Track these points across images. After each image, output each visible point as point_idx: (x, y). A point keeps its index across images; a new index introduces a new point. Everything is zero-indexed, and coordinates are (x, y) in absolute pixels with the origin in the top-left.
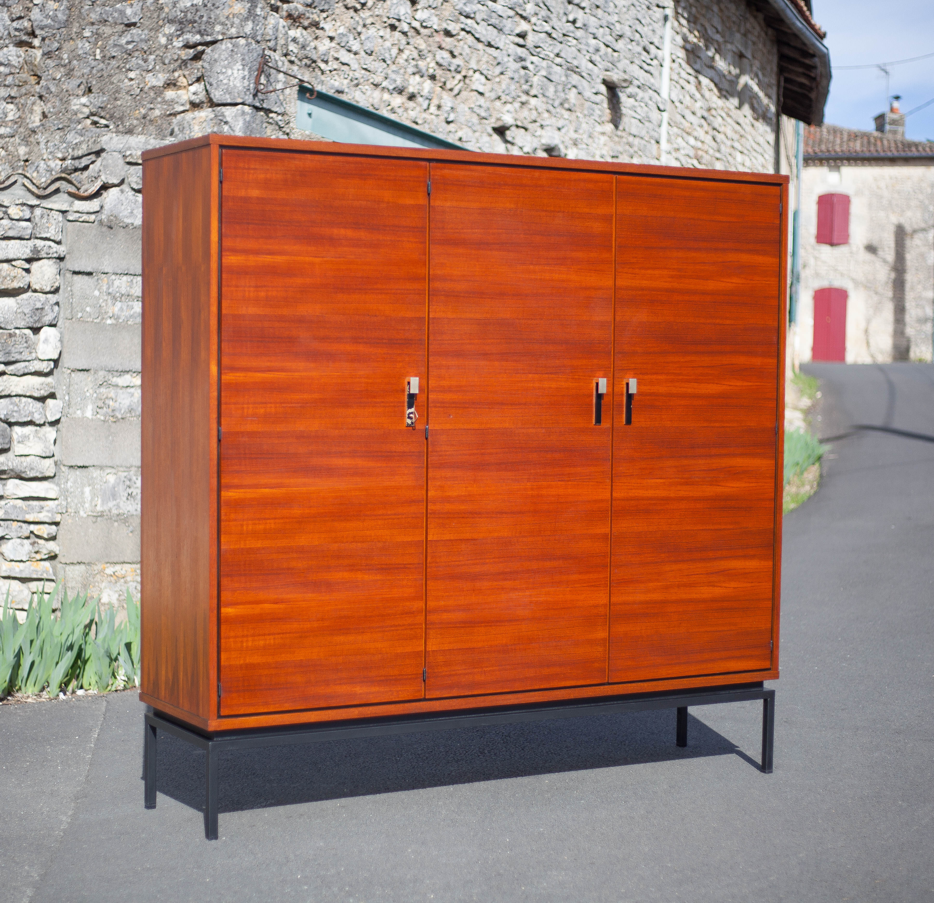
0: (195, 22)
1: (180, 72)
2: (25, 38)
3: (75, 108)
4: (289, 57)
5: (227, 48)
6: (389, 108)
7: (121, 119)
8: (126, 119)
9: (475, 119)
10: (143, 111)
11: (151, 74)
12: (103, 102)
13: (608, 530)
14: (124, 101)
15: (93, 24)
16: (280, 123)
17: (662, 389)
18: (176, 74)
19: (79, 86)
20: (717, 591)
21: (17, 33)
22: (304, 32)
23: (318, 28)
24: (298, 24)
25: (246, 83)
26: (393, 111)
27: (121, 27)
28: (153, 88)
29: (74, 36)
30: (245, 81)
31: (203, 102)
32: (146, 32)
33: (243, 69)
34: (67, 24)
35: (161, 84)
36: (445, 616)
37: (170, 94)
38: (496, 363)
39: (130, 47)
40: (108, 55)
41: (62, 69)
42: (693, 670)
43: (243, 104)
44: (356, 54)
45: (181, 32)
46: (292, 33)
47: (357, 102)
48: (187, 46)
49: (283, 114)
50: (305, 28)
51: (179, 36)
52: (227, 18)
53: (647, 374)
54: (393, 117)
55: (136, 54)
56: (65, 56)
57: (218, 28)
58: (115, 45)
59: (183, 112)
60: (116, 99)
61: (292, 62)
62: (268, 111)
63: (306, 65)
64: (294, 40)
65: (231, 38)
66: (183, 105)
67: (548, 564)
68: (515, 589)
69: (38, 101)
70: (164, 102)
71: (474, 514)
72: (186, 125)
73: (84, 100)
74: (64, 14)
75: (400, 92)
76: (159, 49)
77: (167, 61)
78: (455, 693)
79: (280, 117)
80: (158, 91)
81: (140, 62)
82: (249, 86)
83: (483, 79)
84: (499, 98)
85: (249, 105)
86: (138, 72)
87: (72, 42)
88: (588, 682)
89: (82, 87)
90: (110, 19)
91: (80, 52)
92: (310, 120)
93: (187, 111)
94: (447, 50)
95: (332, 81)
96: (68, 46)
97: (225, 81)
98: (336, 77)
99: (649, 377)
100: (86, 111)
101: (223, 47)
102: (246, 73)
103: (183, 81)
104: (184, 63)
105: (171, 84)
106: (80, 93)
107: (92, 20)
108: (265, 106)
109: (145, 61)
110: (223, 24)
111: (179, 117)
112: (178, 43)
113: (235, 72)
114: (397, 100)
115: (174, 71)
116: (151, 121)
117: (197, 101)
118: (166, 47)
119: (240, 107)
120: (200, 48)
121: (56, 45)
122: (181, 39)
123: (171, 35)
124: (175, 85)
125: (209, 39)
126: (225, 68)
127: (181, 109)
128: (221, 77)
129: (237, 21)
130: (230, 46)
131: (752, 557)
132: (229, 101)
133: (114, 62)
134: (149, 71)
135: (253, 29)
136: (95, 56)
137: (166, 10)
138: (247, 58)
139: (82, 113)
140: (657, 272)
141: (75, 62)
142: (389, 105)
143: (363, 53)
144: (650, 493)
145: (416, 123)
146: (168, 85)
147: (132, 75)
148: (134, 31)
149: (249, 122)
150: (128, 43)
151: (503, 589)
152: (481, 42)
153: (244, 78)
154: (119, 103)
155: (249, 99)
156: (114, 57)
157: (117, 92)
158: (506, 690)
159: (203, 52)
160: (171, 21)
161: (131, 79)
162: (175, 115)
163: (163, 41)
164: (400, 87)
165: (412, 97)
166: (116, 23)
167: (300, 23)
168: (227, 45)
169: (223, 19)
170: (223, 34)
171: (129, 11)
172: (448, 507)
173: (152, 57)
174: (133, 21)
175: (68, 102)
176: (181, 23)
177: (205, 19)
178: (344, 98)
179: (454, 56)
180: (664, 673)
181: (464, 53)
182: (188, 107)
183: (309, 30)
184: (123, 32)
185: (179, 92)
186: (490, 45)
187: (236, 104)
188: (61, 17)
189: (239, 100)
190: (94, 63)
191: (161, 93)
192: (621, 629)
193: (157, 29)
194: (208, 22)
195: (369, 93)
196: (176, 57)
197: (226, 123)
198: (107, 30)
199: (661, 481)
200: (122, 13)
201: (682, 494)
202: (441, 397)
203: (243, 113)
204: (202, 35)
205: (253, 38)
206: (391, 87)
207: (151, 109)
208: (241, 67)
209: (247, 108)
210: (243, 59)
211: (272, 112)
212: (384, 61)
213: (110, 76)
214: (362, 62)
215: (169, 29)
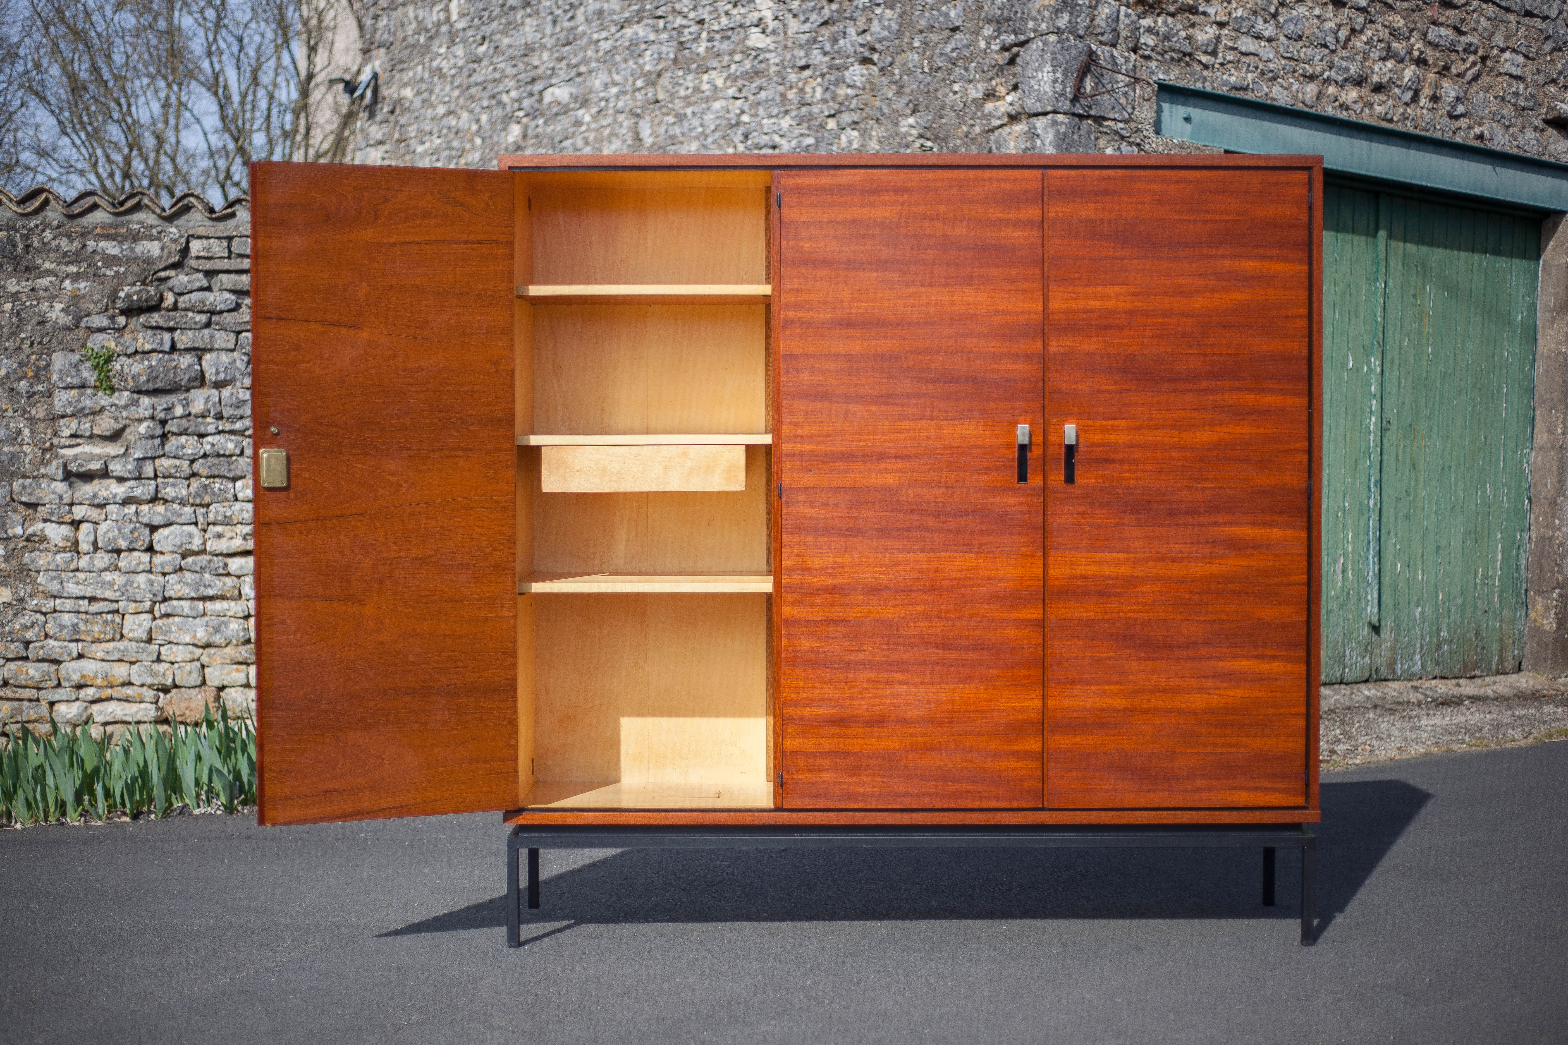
0: (1011, 19)
1: (998, 80)
2: (867, 54)
3: (903, 130)
4: (1140, 52)
5: (1038, 47)
6: (1337, 104)
7: (945, 139)
8: (950, 139)
9: (1508, 111)
10: (965, 128)
11: (971, 86)
12: (928, 121)
13: (1040, 615)
14: (950, 117)
15: (921, 31)
16: (1123, 132)
17: (1122, 438)
18: (994, 83)
19: (907, 104)
20: (1215, 700)
21: (862, 50)
22: (1170, 20)
23: (1193, 14)
24: (1158, 11)
25: (1059, 87)
26: (1344, 107)
27: (946, 33)
28: (974, 100)
29: (905, 47)
30: (1057, 85)
31: (1020, 114)
32: (968, 36)
33: (1054, 72)
34: (899, 34)
35: (979, 95)
36: (807, 711)
37: (989, 106)
38: (874, 408)
39: (954, 55)
40: (935, 66)
41: (894, 87)
42: (1178, 800)
43: (1055, 112)
44: (1270, 40)
45: (998, 31)
46: (1146, 22)
47: (1275, 100)
48: (1005, 49)
49: (1126, 122)
50: (1173, 15)
51: (996, 37)
52: (1039, 11)
53: (1098, 419)
54: (1343, 115)
55: (960, 63)
56: (897, 71)
57: (1031, 24)
58: (941, 54)
59: (1001, 126)
60: (941, 117)
61: (1147, 58)
62: (1099, 120)
63: (1172, 58)
64: (1149, 30)
65: (1042, 35)
66: (999, 118)
67: (952, 656)
68: (906, 683)
69: (876, 126)
70: (984, 116)
71: (845, 590)
72: (1002, 142)
73: (911, 120)
74: (897, 23)
75: (1359, 82)
76: (978, 55)
77: (986, 69)
78: (822, 804)
79: (1121, 125)
80: (979, 104)
81: (963, 72)
82: (1064, 89)
83: (1520, 59)
84: (1554, 81)
85: (1065, 113)
86: (961, 84)
87: (903, 55)
88: (1015, 805)
89: (911, 105)
90: (937, 25)
91: (911, 65)
92: (1188, 127)
93: (1005, 125)
94: (1449, 26)
95: (1225, 77)
96: (900, 59)
97: (1036, 87)
98: (1233, 71)
99: (1102, 422)
100: (914, 132)
101: (1034, 46)
102: (1059, 75)
103: (1002, 90)
104: (1001, 68)
105: (990, 95)
106: (909, 112)
107: (921, 28)
108: (1092, 112)
109: (967, 69)
110: (1035, 19)
111: (996, 133)
112: (995, 47)
113: (1045, 74)
114: (1351, 94)
115: (992, 79)
116: (973, 139)
117: (1014, 113)
118: (985, 50)
119: (1050, 116)
120: (1015, 50)
121: (889, 59)
122: (998, 41)
123: (990, 37)
124: (994, 95)
125: (1022, 38)
126: (1036, 71)
127: (998, 123)
128: (1033, 82)
129: (1047, 14)
130: (1040, 44)
131: (1273, 658)
132: (1040, 110)
133: (939, 75)
134: (970, 82)
135: (1070, 22)
136: (923, 68)
137: (986, 8)
138: (1060, 57)
139: (911, 135)
140: (1111, 290)
141: (905, 77)
142: (1336, 100)
143: (1282, 39)
144: (1107, 570)
145: (1391, 121)
146: (988, 96)
147: (956, 87)
148: (958, 36)
149: (1065, 134)
150: (953, 50)
151: (888, 682)
152: (1513, 11)
153: (1055, 81)
154: (943, 121)
155: (1066, 106)
156: (940, 68)
157: (943, 108)
158: (895, 807)
159: (1017, 55)
160: (989, 21)
161: (956, 93)
162: (992, 130)
163: (983, 44)
164: (1356, 76)
165: (1378, 88)
166: (941, 29)
167: (1162, 9)
168: (1037, 44)
169: (1034, 13)
170: (1035, 31)
171: (953, 14)
172: (809, 580)
173: (973, 65)
174: (957, 24)
175: (897, 124)
176: (998, 22)
177: (1019, 15)
178: (1249, 96)
179: (1460, 32)
180: (1131, 800)
181: (1480, 28)
182: (1006, 120)
183: (1179, 17)
184: (948, 38)
185: (998, 103)
186: (1529, 14)
187: (1045, 114)
188: (895, 26)
189: (1050, 108)
190: (921, 77)
191: (982, 105)
192: (1063, 741)
193: (977, 32)
194: (1022, 18)
195: (1295, 87)
196: (993, 63)
197: (1038, 136)
198: (934, 37)
199: (1123, 555)
200: (947, 15)
201: (1156, 572)
202: (798, 447)
203: (1055, 123)
204: (1016, 34)
205: (1070, 33)
206: (1340, 79)
207: (973, 125)
208: (1050, 69)
209: (1060, 118)
210: (1053, 59)
211: (1105, 119)
212: (1325, 46)
213: (936, 90)
214: (1281, 50)
215: (988, 31)
